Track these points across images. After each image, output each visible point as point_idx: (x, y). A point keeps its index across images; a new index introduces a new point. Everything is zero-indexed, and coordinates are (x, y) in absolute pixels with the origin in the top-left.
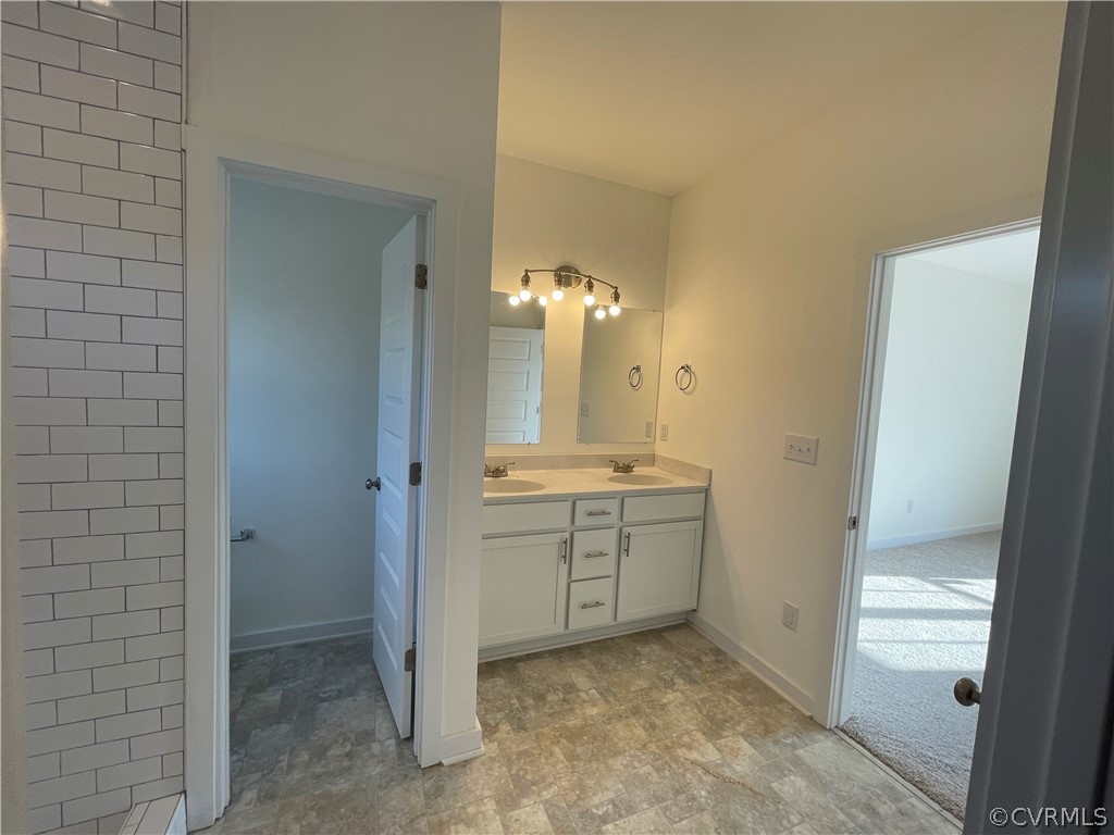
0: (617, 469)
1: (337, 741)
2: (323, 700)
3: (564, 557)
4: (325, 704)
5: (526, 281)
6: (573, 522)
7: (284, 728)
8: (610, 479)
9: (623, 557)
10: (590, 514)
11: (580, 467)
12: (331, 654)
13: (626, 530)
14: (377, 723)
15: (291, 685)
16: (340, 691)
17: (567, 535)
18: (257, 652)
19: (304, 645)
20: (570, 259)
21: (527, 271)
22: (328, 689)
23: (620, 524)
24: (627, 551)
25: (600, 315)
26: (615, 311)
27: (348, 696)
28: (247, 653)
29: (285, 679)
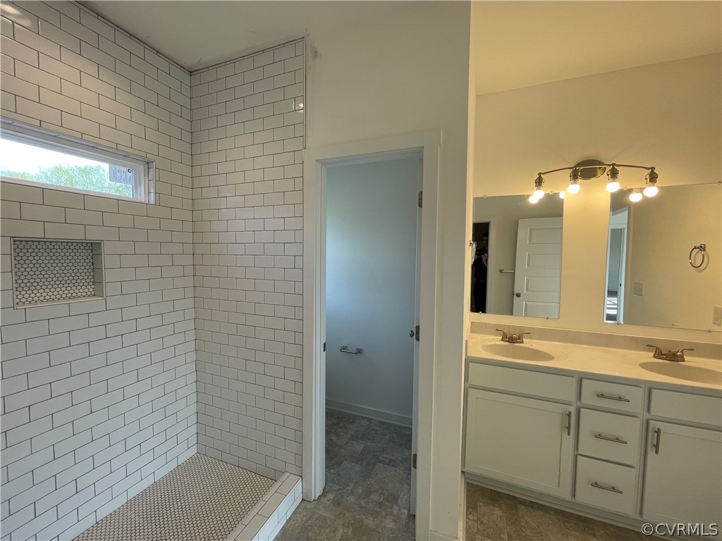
0: (659, 354)
1: (377, 491)
2: (380, 462)
3: (569, 428)
4: (380, 464)
5: (539, 182)
6: (579, 397)
7: (358, 468)
8: (645, 366)
9: (651, 452)
10: (602, 396)
11: (607, 346)
12: (395, 435)
13: (654, 425)
14: (402, 493)
15: (369, 444)
16: (390, 460)
17: (572, 409)
18: (362, 417)
19: (384, 423)
20: (589, 153)
21: (540, 174)
22: (385, 456)
23: (647, 416)
24: (657, 447)
25: (635, 198)
26: (652, 191)
27: (393, 466)
28: (358, 416)
29: (369, 439)
